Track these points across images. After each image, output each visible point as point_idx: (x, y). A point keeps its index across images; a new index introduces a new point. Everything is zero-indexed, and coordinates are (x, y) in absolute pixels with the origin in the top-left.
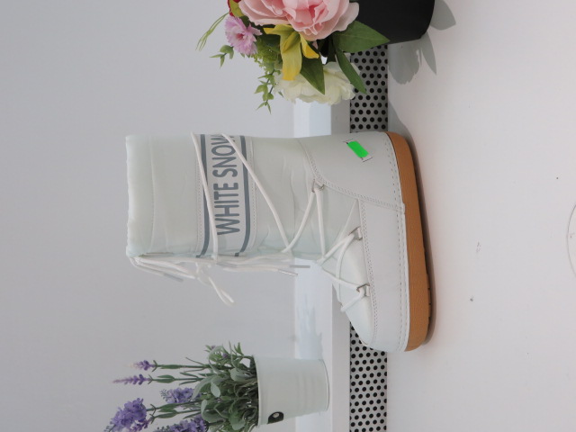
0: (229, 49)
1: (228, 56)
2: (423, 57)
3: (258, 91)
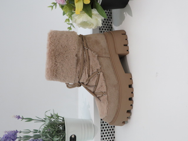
0: (55, 4)
1: (54, 7)
2: (127, 13)
3: (66, 21)
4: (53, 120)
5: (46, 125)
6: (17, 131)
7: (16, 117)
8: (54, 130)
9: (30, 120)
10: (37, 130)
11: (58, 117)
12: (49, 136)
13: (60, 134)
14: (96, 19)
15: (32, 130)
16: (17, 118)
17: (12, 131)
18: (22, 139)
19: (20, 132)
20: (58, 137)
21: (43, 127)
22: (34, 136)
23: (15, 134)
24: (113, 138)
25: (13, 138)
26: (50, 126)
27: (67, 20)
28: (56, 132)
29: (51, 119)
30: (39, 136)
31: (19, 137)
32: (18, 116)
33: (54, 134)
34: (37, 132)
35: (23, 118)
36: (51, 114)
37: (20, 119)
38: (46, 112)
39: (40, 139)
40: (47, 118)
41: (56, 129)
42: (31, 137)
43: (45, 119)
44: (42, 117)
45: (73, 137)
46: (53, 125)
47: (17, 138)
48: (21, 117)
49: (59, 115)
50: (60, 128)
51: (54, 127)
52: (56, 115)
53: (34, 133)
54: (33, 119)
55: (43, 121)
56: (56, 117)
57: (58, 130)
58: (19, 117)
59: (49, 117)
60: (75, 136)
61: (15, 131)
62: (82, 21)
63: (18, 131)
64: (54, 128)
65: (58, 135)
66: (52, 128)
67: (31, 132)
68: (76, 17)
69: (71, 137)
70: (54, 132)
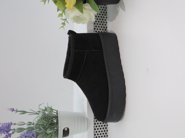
4: (47, 113)
5: (40, 118)
6: (11, 123)
7: (10, 109)
8: (47, 122)
9: (24, 112)
10: (31, 123)
11: (52, 110)
12: (42, 129)
13: (53, 126)
14: (89, 14)
15: (26, 123)
16: (11, 111)
17: (7, 123)
18: (16, 131)
19: (15, 124)
20: (51, 129)
21: (37, 120)
22: (27, 128)
23: (9, 126)
24: (106, 131)
25: (7, 130)
26: (44, 119)
27: (60, 15)
28: (50, 124)
29: (45, 112)
30: (32, 129)
31: (13, 129)
32: (12, 108)
33: (47, 126)
34: (30, 125)
35: (17, 111)
36: (45, 107)
37: (14, 112)
38: (40, 105)
39: (34, 131)
40: (41, 110)
41: (49, 121)
42: (25, 129)
43: (39, 112)
44: (36, 110)
45: (66, 129)
46: (47, 118)
47: (10, 130)
48: (15, 109)
49: (53, 108)
50: (54, 121)
51: (48, 119)
52: (50, 108)
53: (28, 125)
54: (27, 111)
55: (37, 114)
56: (50, 110)
57: (51, 123)
58: (13, 110)
59: (43, 110)
60: (68, 129)
61: (10, 123)
62: (75, 16)
63: (13, 123)
64: (47, 121)
65: (52, 127)
66: (46, 120)
67: (25, 125)
68: (69, 12)
69: (64, 130)
70: (48, 125)
